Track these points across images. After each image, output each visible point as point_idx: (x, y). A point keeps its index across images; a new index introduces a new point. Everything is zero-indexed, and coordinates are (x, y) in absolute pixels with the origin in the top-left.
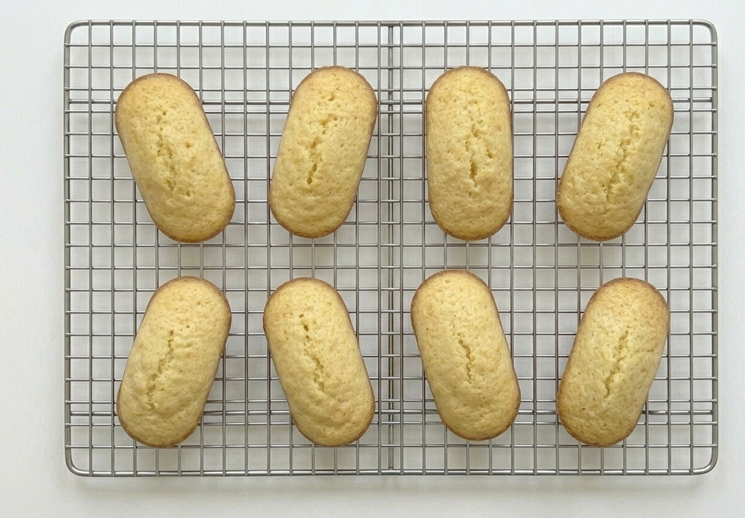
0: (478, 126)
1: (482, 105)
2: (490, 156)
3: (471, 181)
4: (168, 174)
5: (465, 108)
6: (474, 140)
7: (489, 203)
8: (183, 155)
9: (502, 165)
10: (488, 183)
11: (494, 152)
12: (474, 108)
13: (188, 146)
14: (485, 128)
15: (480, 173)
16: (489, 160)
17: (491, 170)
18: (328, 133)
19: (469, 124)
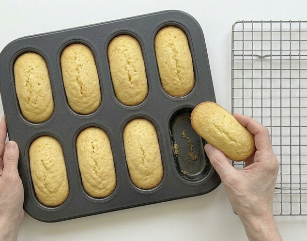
0: (129, 60)
1: (130, 51)
2: (135, 71)
3: (130, 83)
4: (28, 94)
5: (123, 53)
6: (128, 66)
7: (138, 90)
8: (37, 88)
9: (140, 74)
10: (136, 82)
11: (136, 69)
12: (126, 52)
13: (39, 84)
14: (132, 60)
15: (133, 79)
16: (135, 73)
17: (137, 77)
18: (80, 73)
19: (125, 59)
